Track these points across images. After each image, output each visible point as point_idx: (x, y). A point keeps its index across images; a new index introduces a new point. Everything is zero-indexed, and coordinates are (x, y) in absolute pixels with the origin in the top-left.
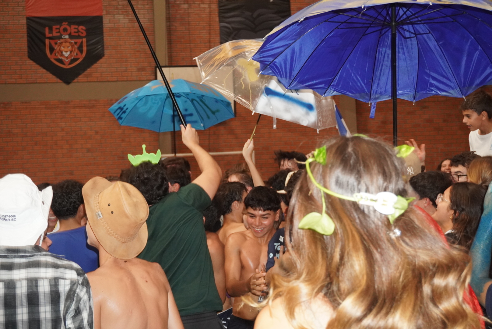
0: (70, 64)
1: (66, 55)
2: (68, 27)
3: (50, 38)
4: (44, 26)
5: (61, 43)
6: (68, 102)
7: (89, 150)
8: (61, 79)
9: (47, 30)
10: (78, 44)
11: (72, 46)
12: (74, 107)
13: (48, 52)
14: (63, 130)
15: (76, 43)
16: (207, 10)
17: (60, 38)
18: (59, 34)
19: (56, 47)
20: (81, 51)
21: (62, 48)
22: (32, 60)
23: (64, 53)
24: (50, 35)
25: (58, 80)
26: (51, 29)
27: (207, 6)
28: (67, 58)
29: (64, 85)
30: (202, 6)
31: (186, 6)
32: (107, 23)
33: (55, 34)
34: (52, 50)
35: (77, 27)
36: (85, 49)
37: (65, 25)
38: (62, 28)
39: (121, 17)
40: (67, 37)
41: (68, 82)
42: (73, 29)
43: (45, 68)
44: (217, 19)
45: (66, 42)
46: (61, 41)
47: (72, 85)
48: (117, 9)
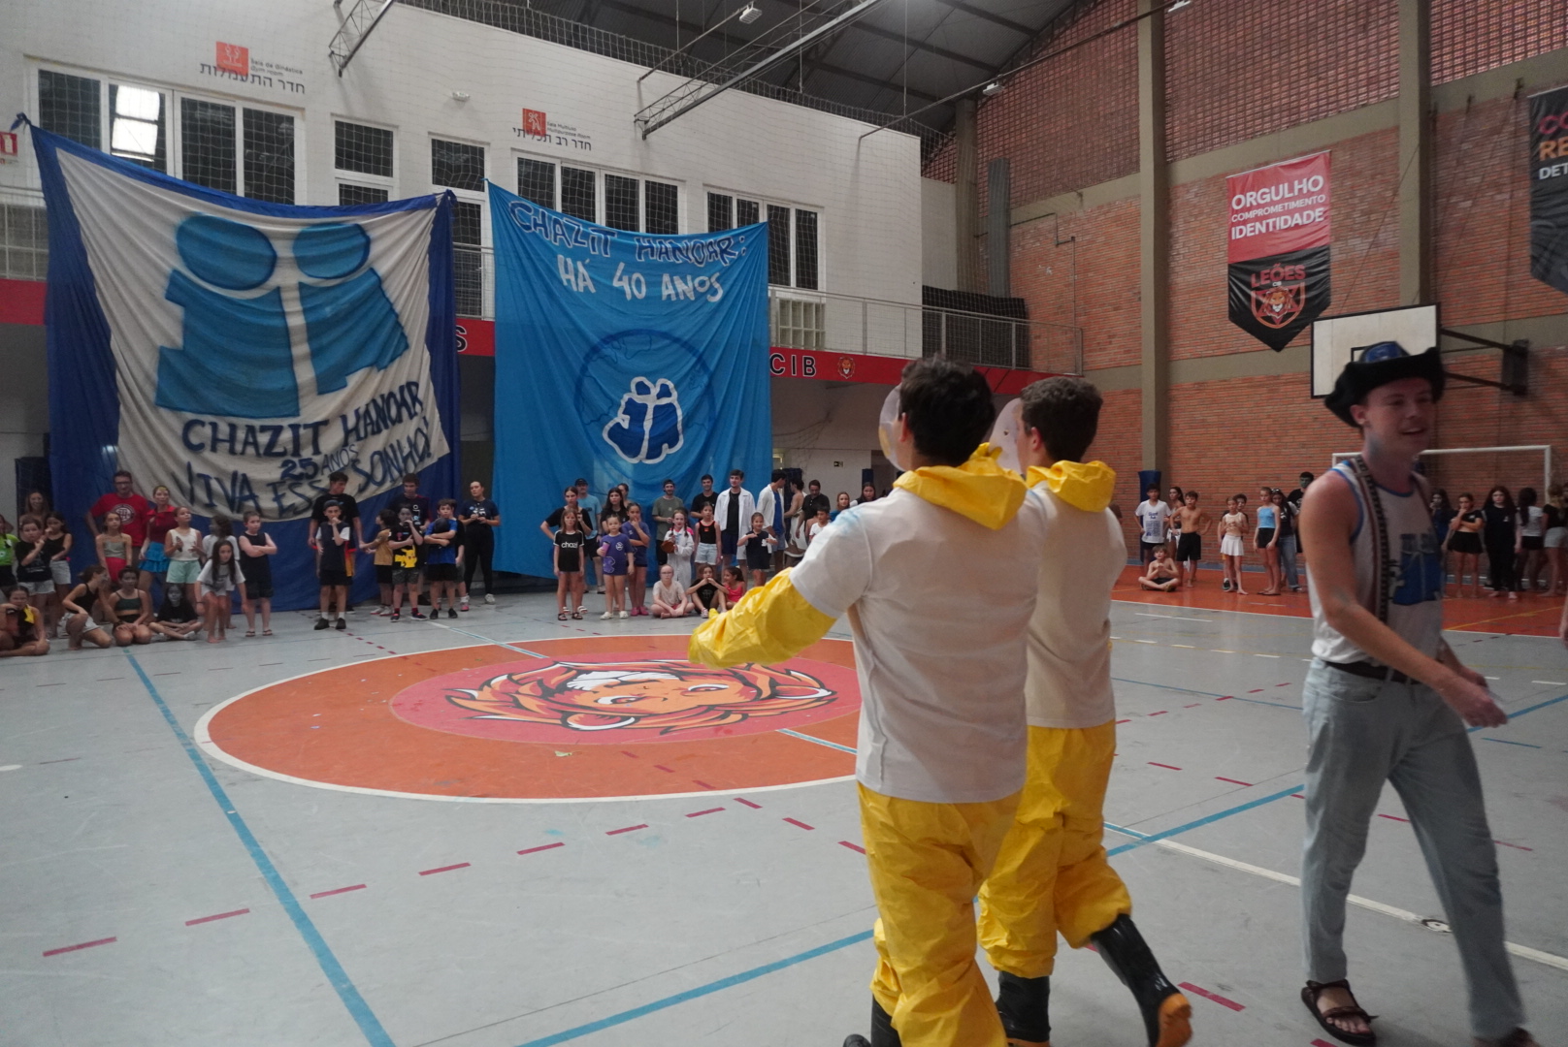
0: (1282, 322)
1: (1277, 310)
2: (1281, 270)
3: (1257, 289)
4: (1249, 273)
5: (1271, 294)
6: (1277, 377)
7: (1304, 445)
8: (1269, 345)
9: (1253, 280)
10: (1294, 292)
11: (1286, 296)
12: (1286, 384)
13: (1253, 308)
14: (1269, 417)
15: (1290, 291)
16: (1507, 204)
17: (1271, 286)
18: (1268, 282)
19: (1264, 300)
20: (1298, 302)
21: (1272, 301)
22: (1233, 321)
23: (1274, 307)
24: (1258, 285)
25: (1267, 347)
26: (1258, 276)
27: (1507, 196)
28: (1278, 313)
29: (1274, 352)
30: (1499, 197)
31: (1469, 203)
32: (1336, 256)
33: (1263, 282)
34: (1259, 304)
35: (1292, 267)
36: (1303, 297)
37: (1277, 267)
38: (1273, 271)
39: (1357, 241)
40: (1279, 283)
41: (1278, 349)
42: (1289, 269)
43: (1249, 332)
44: (1528, 214)
45: (1277, 291)
46: (1272, 290)
47: (1285, 351)
48: (1352, 230)
